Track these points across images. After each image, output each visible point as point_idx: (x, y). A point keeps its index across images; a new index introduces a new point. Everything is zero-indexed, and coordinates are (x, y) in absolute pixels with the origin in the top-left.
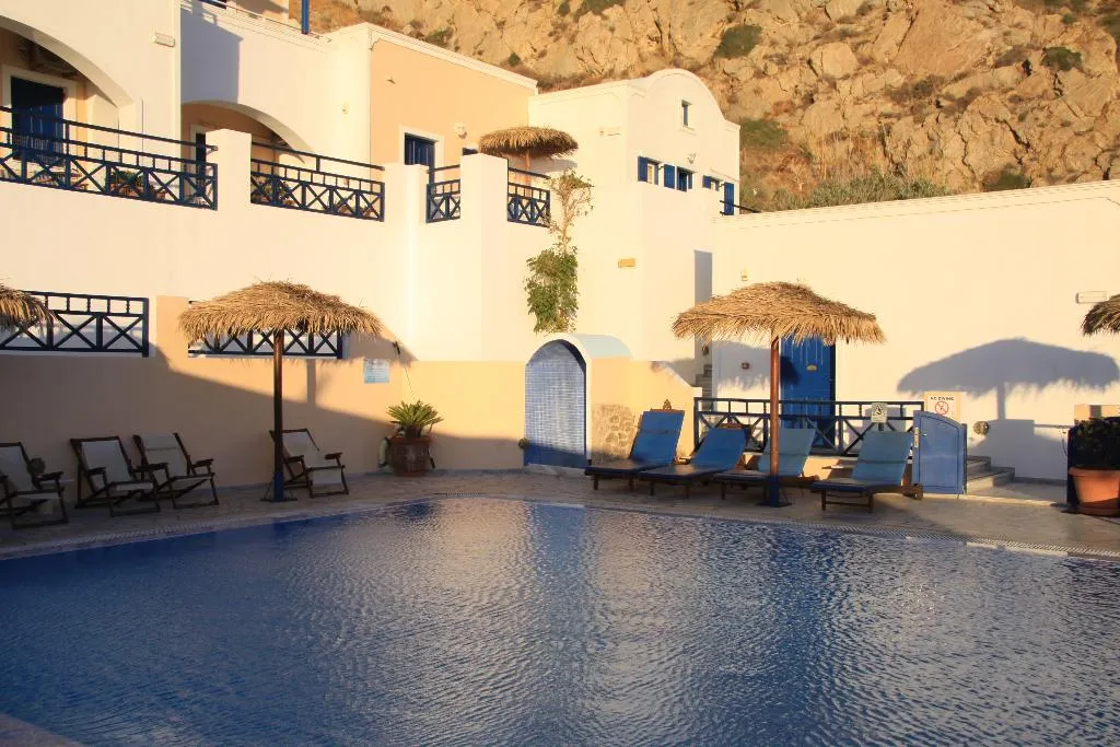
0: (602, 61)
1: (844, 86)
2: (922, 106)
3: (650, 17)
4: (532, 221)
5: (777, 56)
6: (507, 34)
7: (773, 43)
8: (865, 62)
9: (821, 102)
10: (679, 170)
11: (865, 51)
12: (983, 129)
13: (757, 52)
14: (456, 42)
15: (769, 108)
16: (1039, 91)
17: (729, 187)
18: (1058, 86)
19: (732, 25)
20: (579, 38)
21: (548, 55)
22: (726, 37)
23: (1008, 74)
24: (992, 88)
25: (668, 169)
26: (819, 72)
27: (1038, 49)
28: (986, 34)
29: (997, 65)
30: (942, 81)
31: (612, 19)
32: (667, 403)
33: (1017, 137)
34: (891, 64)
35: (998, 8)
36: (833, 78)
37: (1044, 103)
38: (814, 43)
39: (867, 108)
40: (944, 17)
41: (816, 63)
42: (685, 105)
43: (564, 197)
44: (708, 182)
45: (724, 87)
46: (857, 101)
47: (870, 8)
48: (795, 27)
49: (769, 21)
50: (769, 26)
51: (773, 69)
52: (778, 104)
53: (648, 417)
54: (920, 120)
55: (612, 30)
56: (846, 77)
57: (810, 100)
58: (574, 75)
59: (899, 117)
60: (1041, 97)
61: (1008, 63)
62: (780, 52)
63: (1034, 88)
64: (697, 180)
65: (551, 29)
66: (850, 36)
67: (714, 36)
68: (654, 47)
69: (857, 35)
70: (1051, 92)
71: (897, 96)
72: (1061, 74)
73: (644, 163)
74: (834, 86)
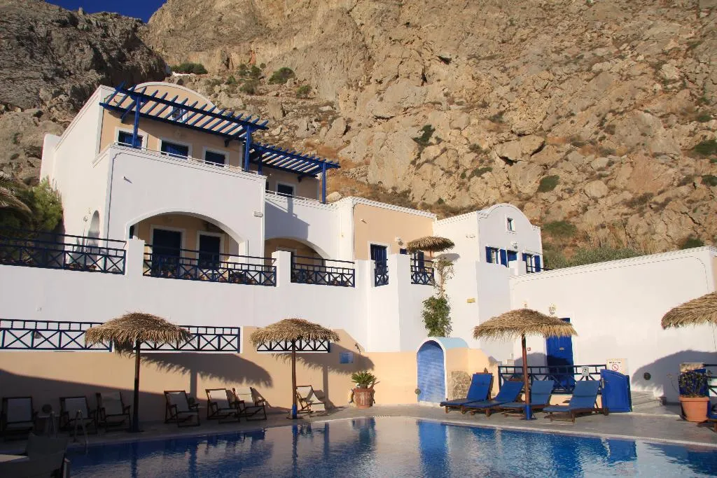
0: (482, 197)
1: (602, 201)
2: (642, 208)
3: (505, 175)
4: (425, 283)
5: (568, 189)
6: (436, 190)
7: (566, 183)
8: (612, 189)
9: (591, 210)
10: (509, 252)
11: (612, 183)
12: (675, 217)
13: (558, 188)
14: (413, 195)
15: (566, 215)
16: (701, 197)
17: (537, 258)
18: (711, 194)
19: (544, 176)
20: (471, 189)
21: (457, 198)
22: (542, 182)
23: (684, 190)
24: (677, 197)
25: (503, 252)
26: (589, 196)
27: (699, 176)
28: (671, 171)
29: (679, 186)
30: (652, 195)
31: (486, 178)
32: (486, 370)
33: (693, 220)
34: (625, 189)
35: (676, 158)
36: (597, 198)
37: (705, 202)
38: (585, 182)
39: (615, 211)
40: (649, 164)
41: (588, 191)
42: (510, 220)
45: (542, 206)
46: (609, 208)
47: (613, 163)
48: (576, 175)
49: (562, 173)
50: (562, 175)
51: (566, 196)
52: (570, 213)
54: (642, 215)
55: (487, 183)
56: (603, 197)
57: (585, 209)
58: (470, 206)
59: (631, 214)
60: (703, 200)
61: (685, 184)
62: (569, 187)
63: (699, 195)
64: (519, 256)
65: (458, 185)
66: (604, 177)
67: (536, 182)
68: (508, 190)
69: (607, 176)
70: (708, 197)
71: (630, 204)
72: (711, 187)
73: (489, 251)
74: (597, 202)
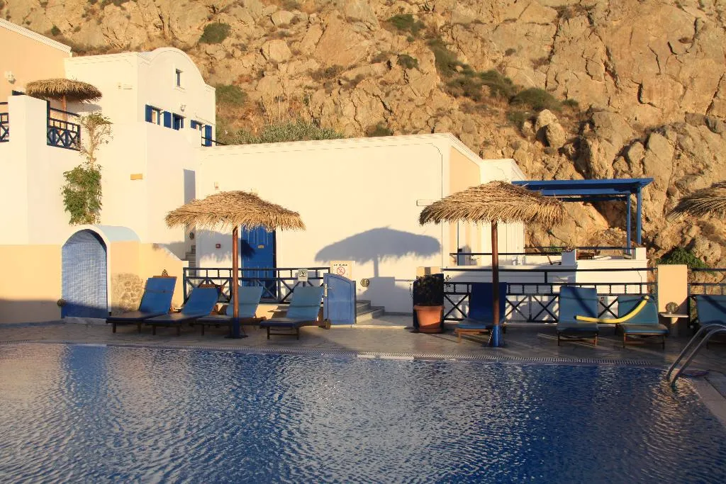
0: (121, 38)
1: (283, 67)
2: (330, 83)
3: (156, 12)
4: (66, 146)
5: (240, 45)
6: (50, 12)
7: (238, 37)
8: (296, 53)
9: (269, 76)
10: (174, 115)
11: (296, 46)
12: (366, 100)
13: (228, 41)
14: (8, 12)
15: (235, 79)
16: (397, 79)
17: (208, 128)
18: (406, 77)
19: (211, 22)
20: (104, 20)
21: (82, 30)
22: (208, 30)
23: (379, 68)
24: (370, 75)
25: (167, 115)
26: (268, 58)
27: (395, 55)
28: (366, 43)
29: (373, 62)
30: (342, 68)
31: (128, 11)
32: (165, 272)
33: (385, 106)
34: (311, 56)
35: (372, 28)
36: (276, 62)
37: (398, 87)
38: (264, 39)
39: (297, 82)
40: (343, 30)
41: (266, 51)
42: (178, 72)
43: (91, 130)
44: (194, 124)
45: (205, 62)
46: (291, 77)
47: (298, 20)
48: (252, 28)
49: (236, 23)
50: (235, 25)
51: (238, 53)
52: (241, 76)
53: (152, 282)
54: (329, 92)
55: (129, 17)
56: (284, 62)
57: (261, 75)
58: (101, 47)
59: (317, 89)
60: (397, 83)
61: (379, 61)
62: (243, 42)
63: (393, 78)
64: (187, 123)
65: (84, 12)
66: (286, 36)
67: (199, 29)
68: (158, 32)
69: (290, 36)
70: (402, 80)
71: (316, 76)
72: (407, 70)
73: (149, 110)
74: (277, 67)
